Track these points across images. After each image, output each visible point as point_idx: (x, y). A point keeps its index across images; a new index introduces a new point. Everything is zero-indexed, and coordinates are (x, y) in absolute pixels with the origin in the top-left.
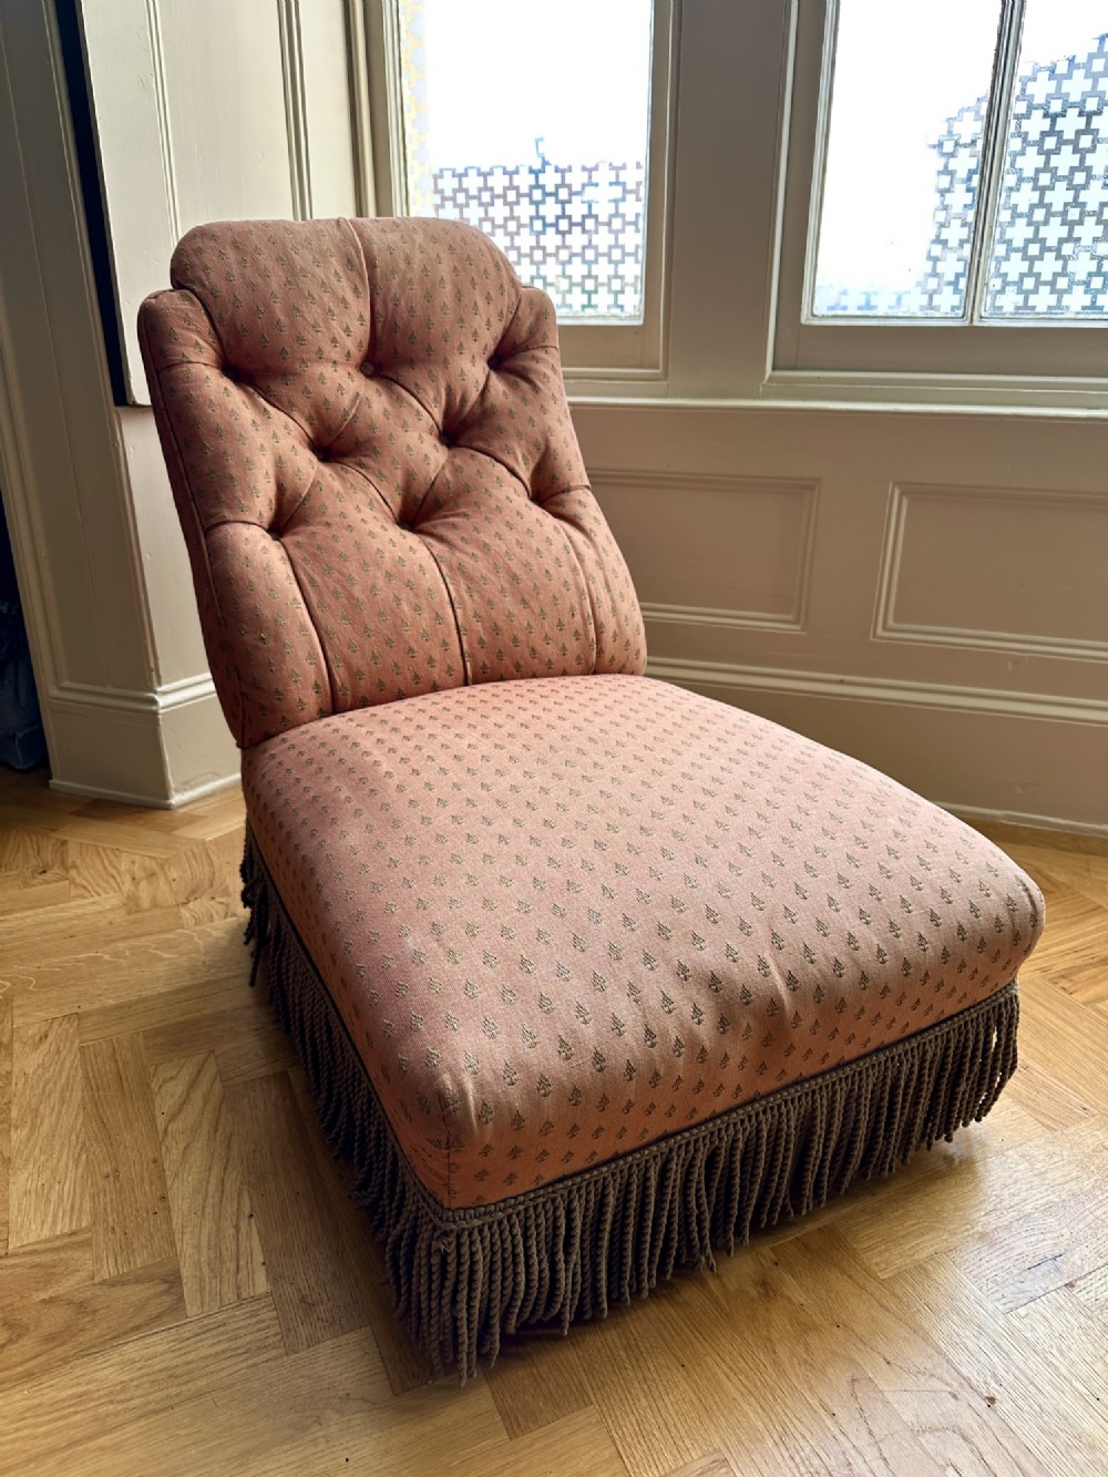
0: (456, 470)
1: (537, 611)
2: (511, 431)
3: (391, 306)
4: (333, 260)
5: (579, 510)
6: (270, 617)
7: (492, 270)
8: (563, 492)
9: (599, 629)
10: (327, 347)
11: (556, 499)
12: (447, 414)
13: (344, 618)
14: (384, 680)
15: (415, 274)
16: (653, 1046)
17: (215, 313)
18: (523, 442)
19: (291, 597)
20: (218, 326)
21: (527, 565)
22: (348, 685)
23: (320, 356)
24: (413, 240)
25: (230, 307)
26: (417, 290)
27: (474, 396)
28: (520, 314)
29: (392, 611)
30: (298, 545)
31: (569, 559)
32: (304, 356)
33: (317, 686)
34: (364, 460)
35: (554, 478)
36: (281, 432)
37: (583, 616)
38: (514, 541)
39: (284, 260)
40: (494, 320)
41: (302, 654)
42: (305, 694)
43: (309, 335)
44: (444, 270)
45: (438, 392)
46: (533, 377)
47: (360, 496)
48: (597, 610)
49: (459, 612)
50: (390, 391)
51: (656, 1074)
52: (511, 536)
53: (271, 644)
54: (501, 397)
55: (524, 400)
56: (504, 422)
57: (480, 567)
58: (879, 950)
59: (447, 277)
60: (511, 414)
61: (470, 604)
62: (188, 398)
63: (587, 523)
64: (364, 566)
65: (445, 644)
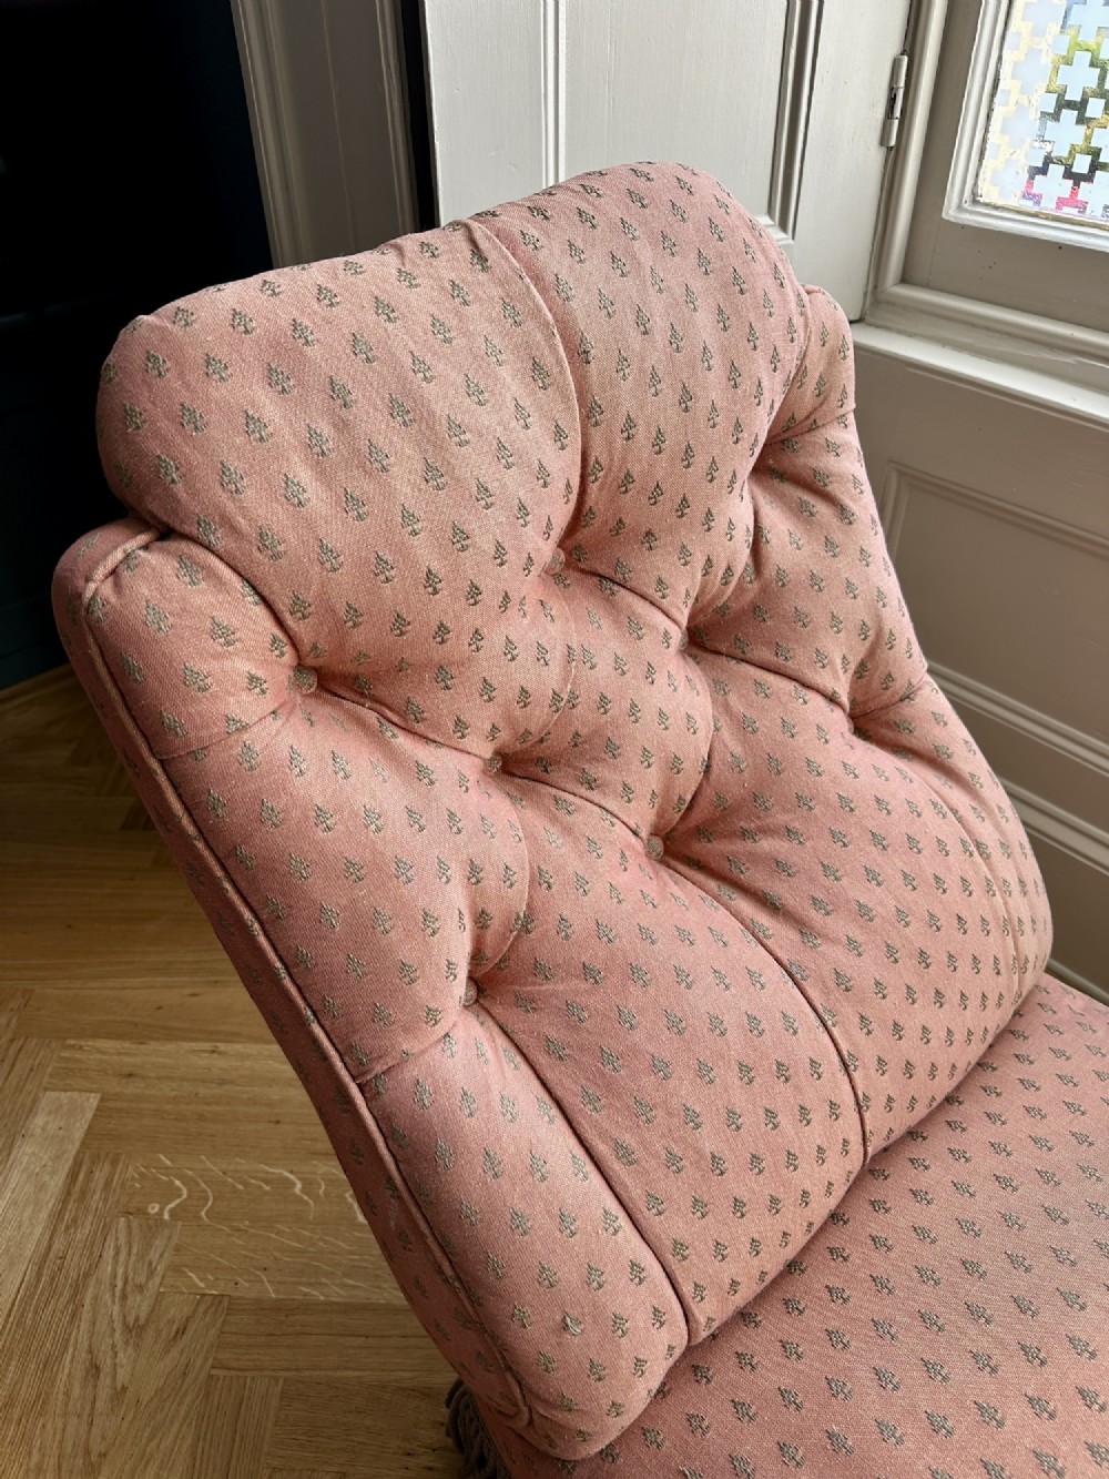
1: (957, 999)
2: (821, 619)
3: (618, 444)
4: (505, 373)
5: (938, 734)
9: (1022, 969)
11: (893, 713)
14: (767, 1269)
18: (842, 634)
20: (290, 621)
22: (717, 1314)
26: (667, 393)
37: (1008, 966)
46: (833, 488)
48: (1020, 940)
49: (857, 1075)
52: (892, 865)
55: (830, 543)
56: (804, 602)
57: (868, 966)
60: (815, 581)
61: (869, 1049)
63: (960, 761)
65: (845, 1146)
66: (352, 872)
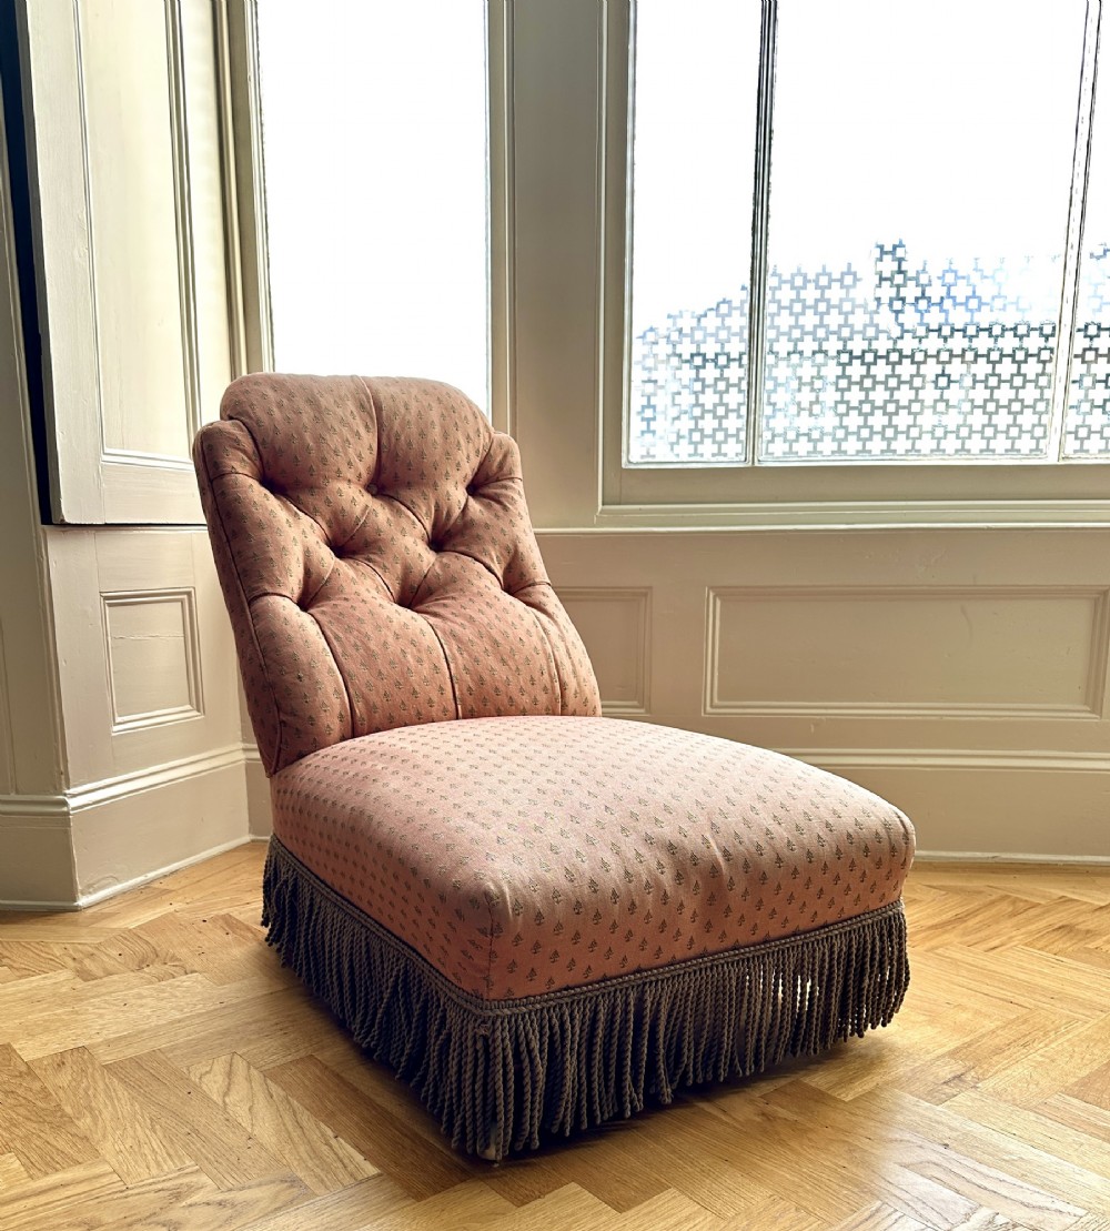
0: (445, 566)
1: (514, 668)
2: (487, 537)
3: (393, 440)
4: (349, 403)
5: (543, 599)
6: (305, 661)
7: (470, 417)
8: (530, 586)
9: (563, 686)
10: (344, 468)
11: (525, 591)
12: (435, 526)
13: (362, 664)
14: (394, 714)
15: (412, 417)
16: (630, 882)
17: (259, 440)
18: (497, 547)
19: (321, 648)
20: (261, 447)
21: (504, 634)
22: (365, 717)
23: (339, 475)
24: (410, 393)
25: (271, 433)
26: (414, 429)
27: (457, 512)
28: (492, 452)
29: (400, 660)
30: (323, 613)
31: (538, 632)
32: (327, 474)
33: (341, 717)
34: (372, 556)
35: (522, 575)
36: (308, 530)
37: (550, 675)
38: (493, 616)
39: (313, 402)
40: (472, 455)
41: (330, 690)
42: (332, 720)
43: (331, 458)
44: (434, 415)
45: (429, 509)
46: (502, 499)
47: (368, 582)
48: (561, 671)
49: (452, 666)
50: (392, 507)
51: (633, 904)
52: (491, 613)
53: (306, 680)
54: (478, 514)
55: (497, 516)
56: (481, 532)
57: (468, 633)
58: (789, 842)
59: (437, 421)
60: (487, 526)
61: (461, 661)
62: (238, 500)
63: (550, 608)
64: (378, 627)
65: (441, 689)
66: (260, 526)
